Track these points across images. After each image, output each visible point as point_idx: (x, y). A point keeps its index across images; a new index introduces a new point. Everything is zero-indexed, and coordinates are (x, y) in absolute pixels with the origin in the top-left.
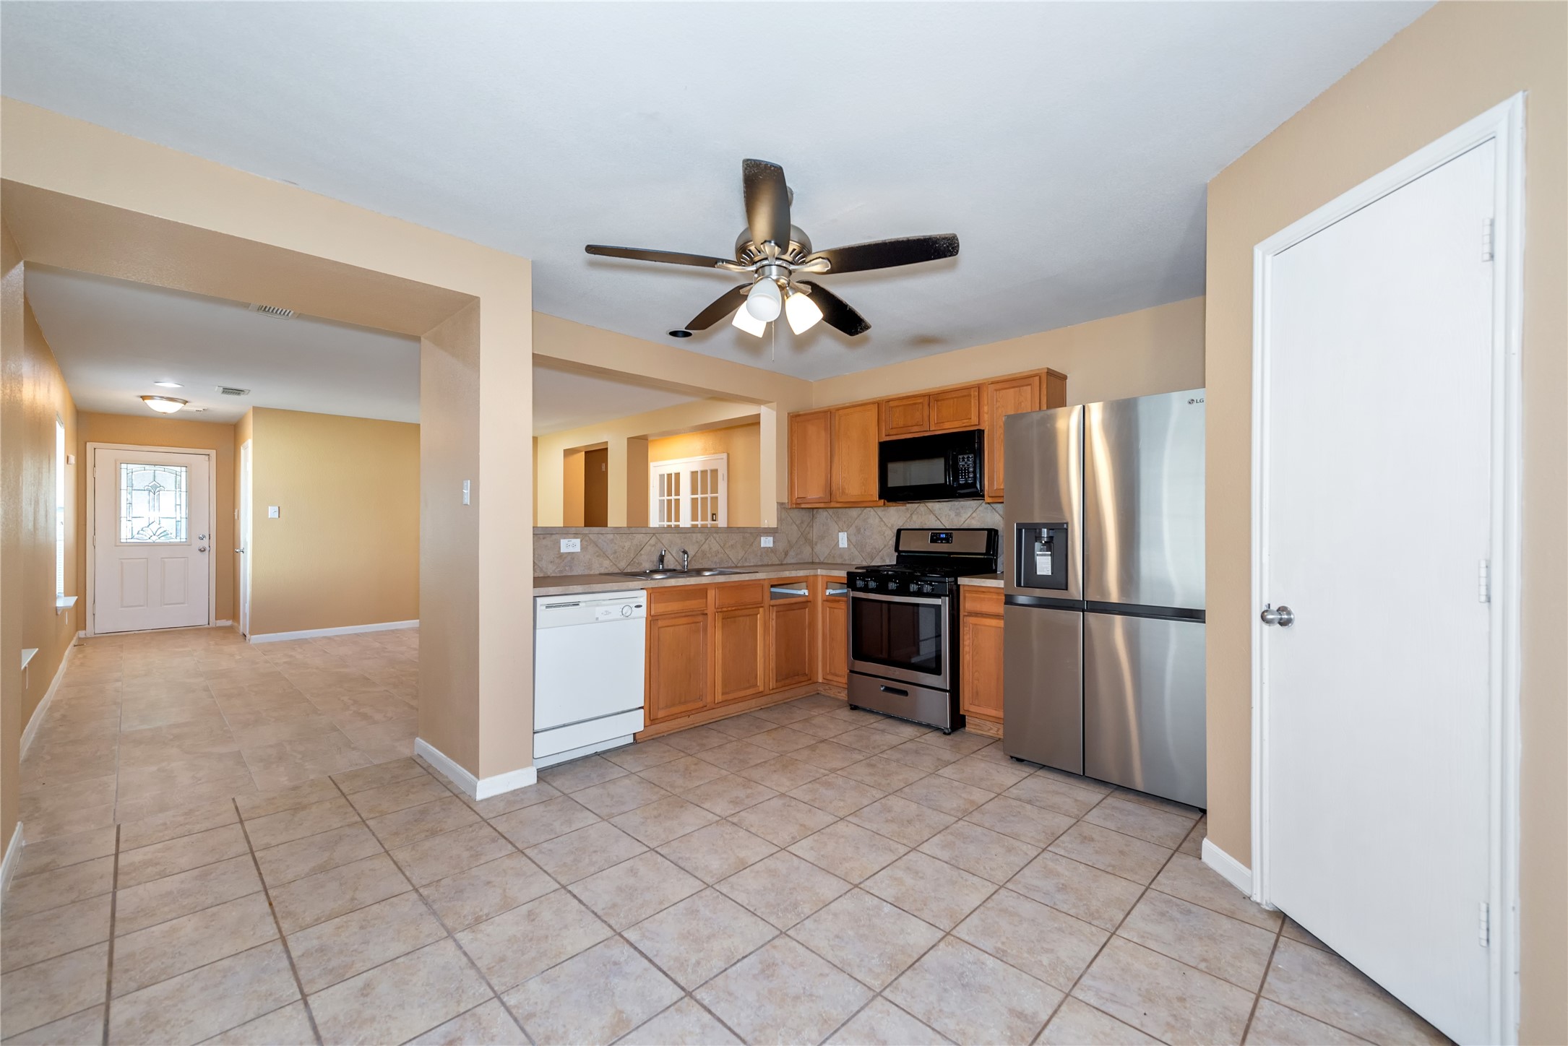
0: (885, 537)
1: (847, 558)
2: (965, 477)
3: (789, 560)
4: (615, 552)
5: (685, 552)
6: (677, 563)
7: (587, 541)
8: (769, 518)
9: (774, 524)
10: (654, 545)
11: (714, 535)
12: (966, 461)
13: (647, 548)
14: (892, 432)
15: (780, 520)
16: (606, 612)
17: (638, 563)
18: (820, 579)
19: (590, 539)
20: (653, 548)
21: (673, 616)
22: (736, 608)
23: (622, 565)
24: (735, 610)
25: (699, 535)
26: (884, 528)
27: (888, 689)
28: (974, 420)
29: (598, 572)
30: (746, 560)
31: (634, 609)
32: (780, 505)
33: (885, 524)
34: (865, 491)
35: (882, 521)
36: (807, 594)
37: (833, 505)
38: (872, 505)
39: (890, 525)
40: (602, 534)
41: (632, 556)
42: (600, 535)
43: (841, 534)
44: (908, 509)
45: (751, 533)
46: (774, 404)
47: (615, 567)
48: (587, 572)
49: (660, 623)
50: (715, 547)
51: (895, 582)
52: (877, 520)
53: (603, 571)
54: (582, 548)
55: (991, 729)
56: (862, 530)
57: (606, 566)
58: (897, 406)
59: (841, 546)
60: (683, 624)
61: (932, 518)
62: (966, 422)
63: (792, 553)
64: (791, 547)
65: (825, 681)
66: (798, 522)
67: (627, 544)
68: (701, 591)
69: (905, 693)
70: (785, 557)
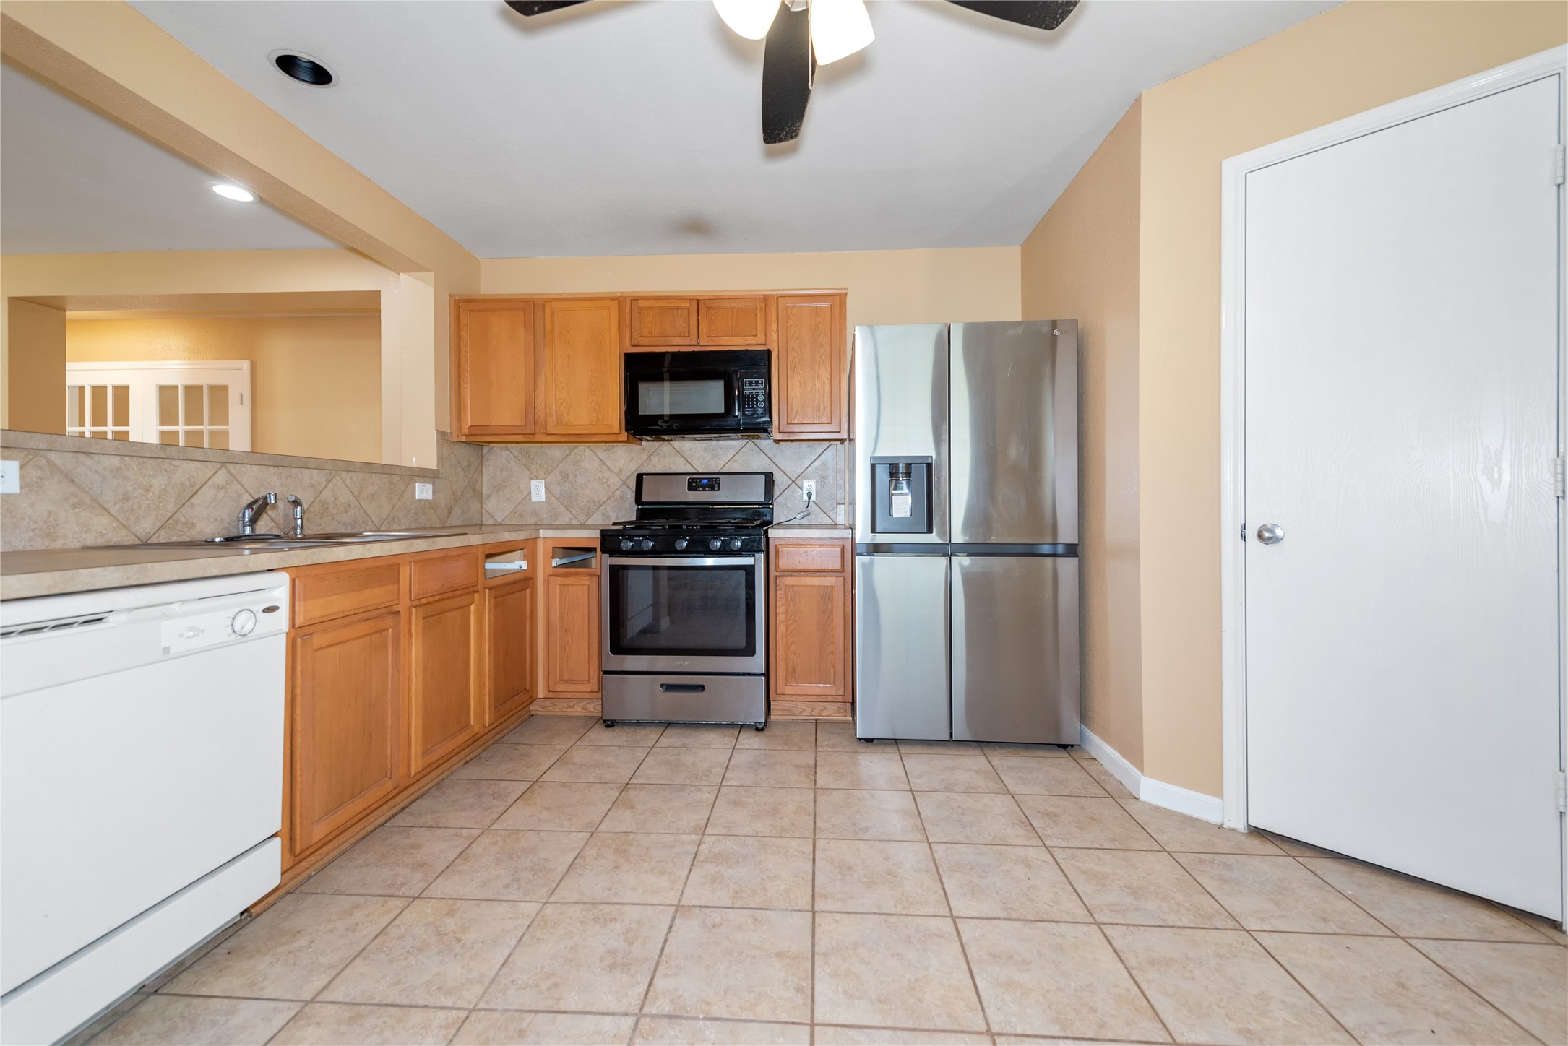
0: (609, 486)
1: (545, 516)
2: (753, 407)
3: (454, 520)
4: (126, 498)
5: (296, 503)
6: (273, 524)
7: (40, 468)
8: (424, 453)
9: (431, 462)
10: (223, 487)
11: (344, 474)
12: (753, 388)
13: (208, 492)
14: (642, 341)
15: (441, 458)
16: (191, 629)
17: (186, 524)
18: (540, 544)
19: (49, 462)
20: (221, 493)
21: (346, 621)
22: (440, 597)
23: (145, 527)
24: (439, 600)
25: (315, 472)
26: (607, 474)
27: (669, 688)
28: (760, 338)
29: (78, 545)
30: (393, 519)
31: (261, 616)
32: (441, 434)
33: (609, 469)
34: (598, 420)
35: (604, 464)
36: (525, 567)
37: (539, 437)
38: (611, 440)
39: (616, 470)
40: (87, 453)
41: (171, 507)
42: (82, 457)
43: (534, 483)
44: (644, 449)
45: (401, 476)
46: (431, 275)
47: (124, 532)
48: (39, 544)
49: (317, 640)
50: (345, 496)
51: (686, 540)
52: (596, 463)
53: (90, 540)
54: (24, 484)
55: (804, 710)
56: (571, 478)
57: (101, 528)
58: (651, 308)
59: (534, 499)
60: (360, 637)
61: (680, 460)
62: (750, 340)
63: (457, 511)
64: (456, 501)
65: (551, 695)
66: (465, 464)
67: (159, 482)
68: (386, 570)
69: (701, 688)
70: (448, 517)
